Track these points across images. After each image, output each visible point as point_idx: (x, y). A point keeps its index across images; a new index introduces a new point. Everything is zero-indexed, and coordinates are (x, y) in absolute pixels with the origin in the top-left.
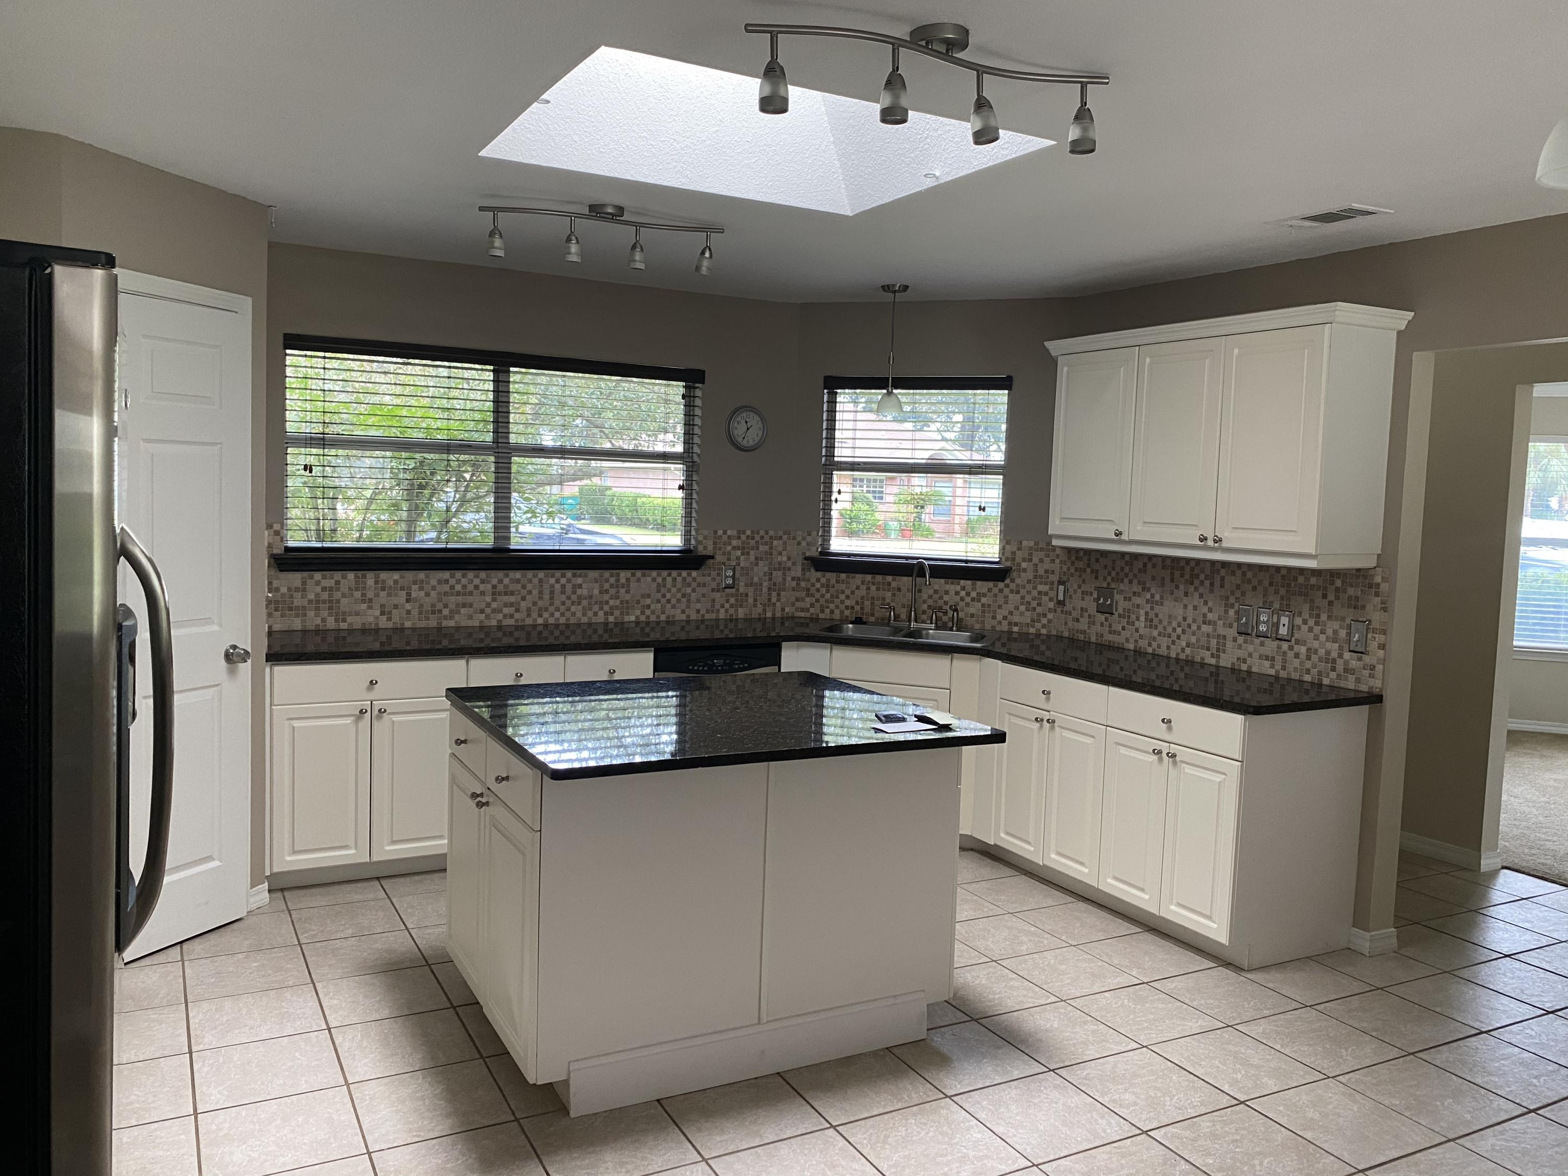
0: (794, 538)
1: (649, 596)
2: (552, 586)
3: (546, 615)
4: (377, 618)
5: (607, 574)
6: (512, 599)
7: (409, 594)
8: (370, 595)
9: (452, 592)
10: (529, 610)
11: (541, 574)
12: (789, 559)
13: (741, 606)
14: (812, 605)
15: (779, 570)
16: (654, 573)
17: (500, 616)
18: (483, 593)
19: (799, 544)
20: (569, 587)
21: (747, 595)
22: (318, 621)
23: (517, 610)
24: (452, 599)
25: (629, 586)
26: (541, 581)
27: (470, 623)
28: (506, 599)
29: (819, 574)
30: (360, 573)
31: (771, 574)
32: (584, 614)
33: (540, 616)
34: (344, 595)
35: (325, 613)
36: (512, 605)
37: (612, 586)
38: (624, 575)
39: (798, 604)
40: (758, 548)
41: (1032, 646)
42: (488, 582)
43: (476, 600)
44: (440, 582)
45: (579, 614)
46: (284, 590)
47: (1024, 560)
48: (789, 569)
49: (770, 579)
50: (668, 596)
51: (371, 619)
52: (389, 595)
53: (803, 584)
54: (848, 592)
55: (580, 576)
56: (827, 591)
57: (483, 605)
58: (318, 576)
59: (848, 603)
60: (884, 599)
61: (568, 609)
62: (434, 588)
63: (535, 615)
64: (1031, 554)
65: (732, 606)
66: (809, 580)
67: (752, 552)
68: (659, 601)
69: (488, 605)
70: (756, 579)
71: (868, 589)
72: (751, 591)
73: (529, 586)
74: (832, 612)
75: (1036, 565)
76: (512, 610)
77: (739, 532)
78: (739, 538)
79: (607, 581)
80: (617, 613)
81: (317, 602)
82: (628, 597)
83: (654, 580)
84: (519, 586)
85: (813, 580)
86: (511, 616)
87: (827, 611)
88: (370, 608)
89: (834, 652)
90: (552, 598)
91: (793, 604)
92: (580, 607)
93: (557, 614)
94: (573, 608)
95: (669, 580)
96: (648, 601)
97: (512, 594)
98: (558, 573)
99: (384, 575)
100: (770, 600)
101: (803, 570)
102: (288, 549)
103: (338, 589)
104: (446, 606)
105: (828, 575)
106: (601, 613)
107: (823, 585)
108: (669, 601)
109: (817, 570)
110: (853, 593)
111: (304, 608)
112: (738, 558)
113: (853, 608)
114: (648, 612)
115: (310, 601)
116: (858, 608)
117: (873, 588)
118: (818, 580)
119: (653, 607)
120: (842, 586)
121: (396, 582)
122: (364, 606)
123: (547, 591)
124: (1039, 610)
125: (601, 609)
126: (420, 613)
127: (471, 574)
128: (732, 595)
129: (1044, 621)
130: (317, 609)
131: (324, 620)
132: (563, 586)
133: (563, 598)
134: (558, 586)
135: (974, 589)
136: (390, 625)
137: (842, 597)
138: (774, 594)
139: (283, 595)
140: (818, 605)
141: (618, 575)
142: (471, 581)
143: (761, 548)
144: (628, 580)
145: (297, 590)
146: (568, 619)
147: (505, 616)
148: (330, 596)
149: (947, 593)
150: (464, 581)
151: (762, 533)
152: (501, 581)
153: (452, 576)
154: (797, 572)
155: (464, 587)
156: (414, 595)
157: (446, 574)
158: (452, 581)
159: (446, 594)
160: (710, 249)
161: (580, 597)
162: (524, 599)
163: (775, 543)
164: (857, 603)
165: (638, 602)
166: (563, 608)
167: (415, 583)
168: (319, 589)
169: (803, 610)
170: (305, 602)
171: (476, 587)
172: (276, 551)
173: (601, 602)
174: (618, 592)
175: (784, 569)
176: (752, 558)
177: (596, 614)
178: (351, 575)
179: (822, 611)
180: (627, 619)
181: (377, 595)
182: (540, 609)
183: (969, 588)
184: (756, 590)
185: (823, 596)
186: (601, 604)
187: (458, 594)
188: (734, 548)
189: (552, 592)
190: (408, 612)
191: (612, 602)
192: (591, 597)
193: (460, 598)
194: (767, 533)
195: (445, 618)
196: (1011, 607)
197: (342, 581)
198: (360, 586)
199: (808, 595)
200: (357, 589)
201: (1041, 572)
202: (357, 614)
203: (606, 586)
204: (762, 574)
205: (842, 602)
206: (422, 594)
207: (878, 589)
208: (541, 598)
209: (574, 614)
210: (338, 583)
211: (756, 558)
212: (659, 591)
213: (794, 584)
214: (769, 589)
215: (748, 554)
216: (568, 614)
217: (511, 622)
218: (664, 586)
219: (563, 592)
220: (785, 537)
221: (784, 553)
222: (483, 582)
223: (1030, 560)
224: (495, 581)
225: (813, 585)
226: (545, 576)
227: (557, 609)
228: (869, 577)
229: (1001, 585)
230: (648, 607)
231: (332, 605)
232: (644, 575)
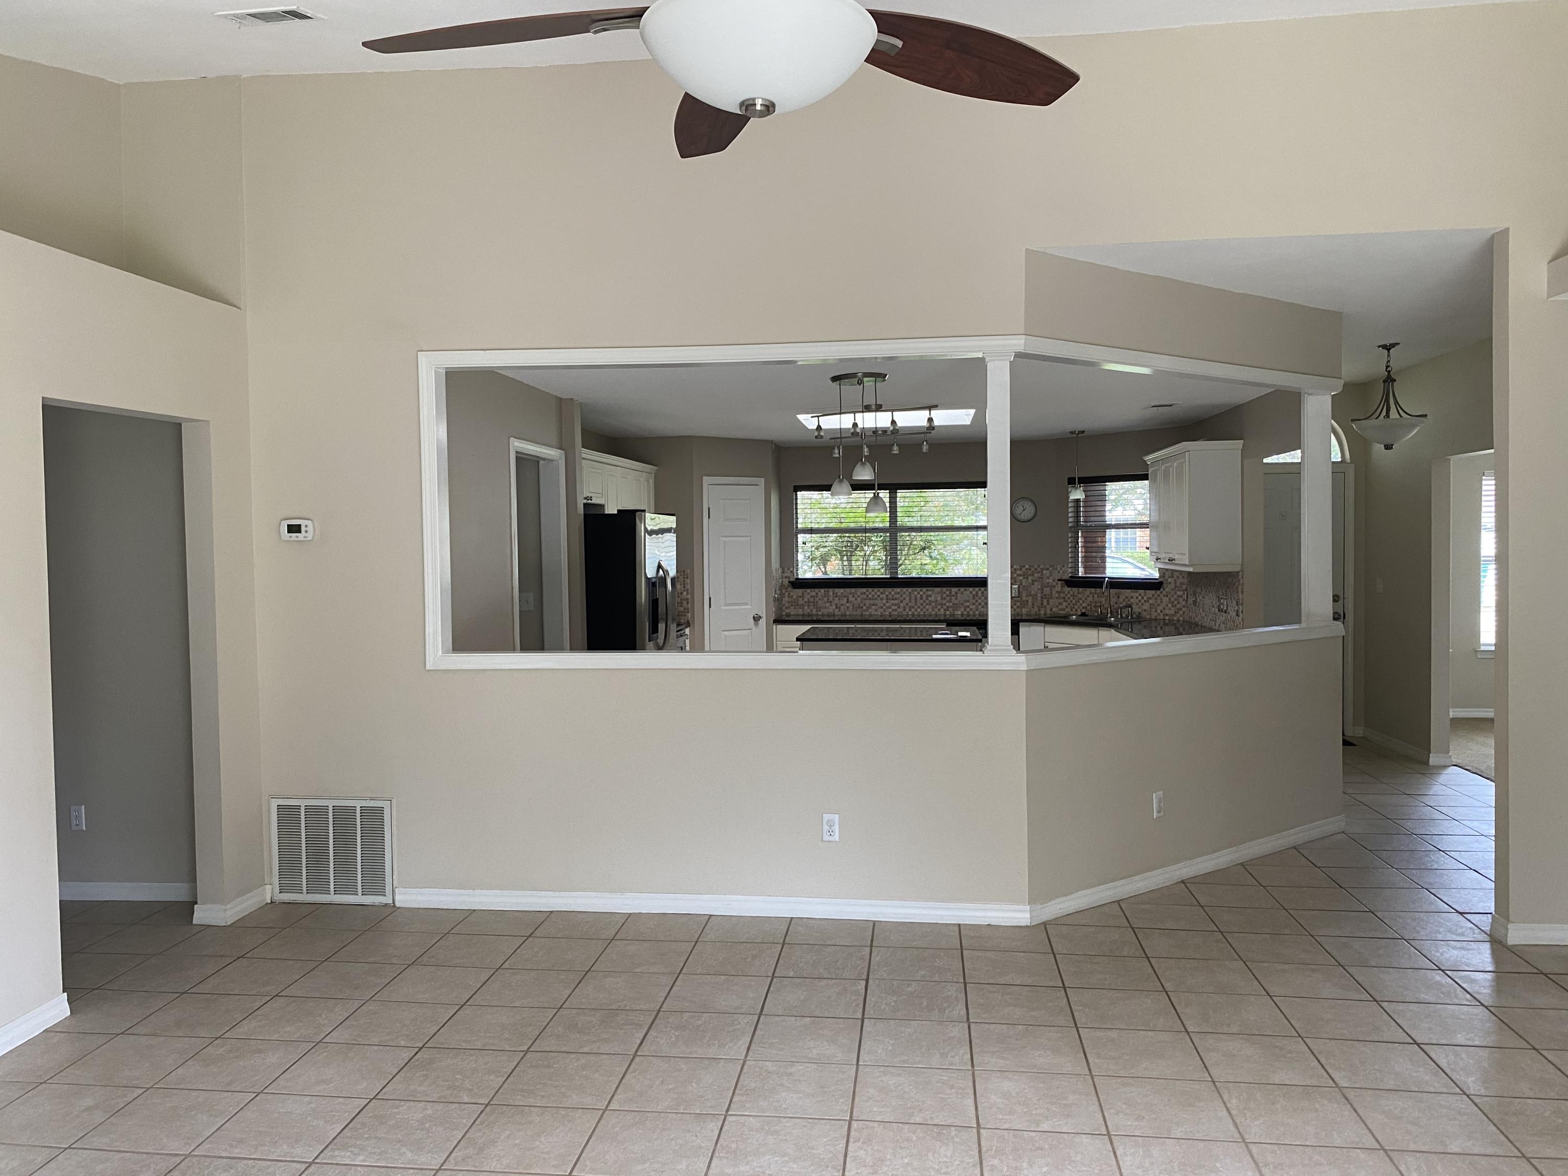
0: (1056, 569)
1: (968, 601)
2: (916, 596)
3: (913, 610)
4: (834, 610)
5: (944, 589)
6: (896, 602)
7: (848, 599)
8: (831, 599)
9: (867, 598)
10: (904, 607)
11: (910, 590)
12: (1054, 581)
13: (1024, 607)
14: (1066, 607)
15: (1048, 587)
16: (971, 589)
17: (890, 610)
18: (882, 599)
19: (1059, 572)
20: (924, 596)
21: (1027, 601)
22: (809, 611)
23: (899, 607)
24: (867, 602)
25: (957, 596)
26: (910, 593)
27: (876, 613)
28: (893, 602)
29: (1069, 589)
30: (826, 590)
31: (1043, 589)
32: (933, 610)
33: (910, 610)
34: (820, 600)
35: (812, 607)
36: (896, 605)
37: (947, 596)
38: (954, 590)
39: (1060, 607)
40: (1033, 575)
41: (1176, 628)
42: (885, 594)
43: (878, 602)
44: (861, 594)
45: (930, 610)
46: (795, 597)
47: (1169, 577)
48: (1054, 587)
49: (1042, 593)
50: (979, 601)
51: (832, 611)
52: (839, 599)
53: (1062, 595)
54: (1084, 599)
55: (930, 591)
56: (1074, 599)
57: (882, 605)
58: (808, 590)
59: (1084, 605)
60: (1101, 602)
61: (925, 607)
62: (859, 596)
63: (907, 610)
64: (1172, 574)
65: (1018, 607)
66: (1064, 593)
67: (1030, 578)
68: (974, 604)
69: (884, 605)
70: (1033, 593)
71: (1093, 596)
72: (1030, 599)
73: (904, 596)
74: (1076, 610)
75: (1175, 580)
76: (896, 607)
77: (1021, 566)
78: (1021, 569)
79: (945, 593)
80: (951, 610)
81: (809, 602)
82: (956, 602)
83: (971, 593)
84: (899, 596)
85: (1067, 593)
86: (896, 610)
87: (1074, 610)
88: (831, 605)
89: (1046, 628)
90: (916, 602)
91: (1057, 607)
92: (931, 607)
93: (919, 610)
94: (927, 607)
95: (980, 592)
96: (968, 604)
97: (896, 599)
98: (919, 589)
99: (836, 590)
100: (1042, 604)
101: (1061, 586)
102: (798, 579)
103: (817, 597)
104: (865, 605)
105: (1074, 589)
106: (942, 610)
107: (1071, 596)
108: (980, 604)
109: (1068, 587)
110: (1086, 599)
111: (803, 605)
112: (1021, 581)
113: (1086, 608)
114: (968, 609)
115: (806, 602)
116: (1089, 608)
117: (1096, 596)
118: (1069, 592)
119: (971, 607)
120: (1081, 596)
121: (842, 593)
122: (828, 604)
123: (913, 598)
124: (1178, 606)
125: (942, 607)
126: (853, 608)
127: (876, 590)
128: (1018, 601)
129: (1181, 612)
130: (809, 606)
131: (811, 610)
132: (921, 596)
133: (922, 601)
134: (919, 596)
135: (1145, 595)
136: (839, 613)
137: (1081, 602)
138: (1045, 601)
139: (795, 599)
140: (1069, 606)
141: (951, 590)
142: (876, 593)
143: (1036, 575)
144: (956, 593)
145: (800, 597)
146: (924, 613)
147: (893, 610)
148: (814, 599)
149: (1132, 597)
150: (873, 593)
151: (1036, 566)
152: (890, 593)
153: (867, 591)
154: (1058, 588)
155: (873, 596)
156: (850, 599)
157: (864, 590)
158: (867, 593)
159: (864, 599)
160: (926, 441)
161: (930, 601)
162: (901, 602)
163: (1045, 572)
164: (1088, 605)
165: (962, 604)
166: (921, 607)
167: (850, 594)
168: (809, 596)
169: (1062, 610)
170: (803, 602)
171: (879, 596)
172: (791, 580)
173: (942, 604)
174: (951, 599)
175: (1051, 586)
176: (1030, 581)
177: (939, 610)
178: (822, 590)
179: (1072, 610)
180: (956, 613)
181: (834, 600)
182: (910, 607)
183: (1142, 594)
184: (1033, 598)
185: (1071, 601)
186: (942, 605)
187: (870, 599)
188: (1018, 575)
189: (916, 599)
190: (848, 608)
191: (947, 604)
192: (936, 601)
193: (871, 601)
194: (1039, 566)
195: (865, 611)
196: (1164, 605)
197: (819, 593)
198: (826, 595)
199: (1064, 601)
200: (825, 597)
201: (1178, 584)
202: (826, 608)
203: (945, 596)
204: (1036, 590)
205: (1081, 604)
206: (853, 599)
207: (1098, 597)
208: (910, 602)
209: (927, 610)
210: (817, 594)
211: (1032, 581)
212: (974, 599)
213: (1057, 595)
214: (1042, 598)
215: (1027, 578)
216: (924, 610)
217: (896, 613)
218: (977, 596)
219: (921, 599)
220: (1051, 569)
221: (1051, 577)
222: (882, 593)
223: (1172, 577)
224: (887, 593)
225: (1067, 595)
226: (912, 591)
227: (919, 607)
228: (1093, 590)
229: (1158, 592)
230: (968, 607)
231: (815, 604)
232: (965, 590)
